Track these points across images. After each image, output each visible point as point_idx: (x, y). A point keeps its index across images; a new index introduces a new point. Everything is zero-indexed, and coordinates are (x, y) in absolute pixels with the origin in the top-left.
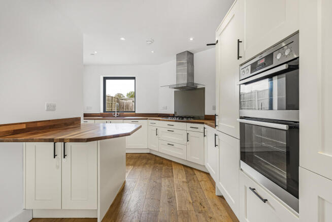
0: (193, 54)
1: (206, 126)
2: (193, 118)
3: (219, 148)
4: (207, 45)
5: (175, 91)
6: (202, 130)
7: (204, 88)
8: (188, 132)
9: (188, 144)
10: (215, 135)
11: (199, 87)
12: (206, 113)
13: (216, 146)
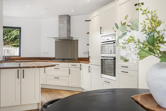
0: (70, 16)
1: (81, 64)
2: (70, 59)
3: (91, 73)
4: (85, 21)
5: (55, 41)
6: (79, 66)
7: (78, 40)
8: (69, 68)
9: (70, 76)
10: (89, 67)
11: (74, 39)
12: (79, 56)
13: (89, 72)
